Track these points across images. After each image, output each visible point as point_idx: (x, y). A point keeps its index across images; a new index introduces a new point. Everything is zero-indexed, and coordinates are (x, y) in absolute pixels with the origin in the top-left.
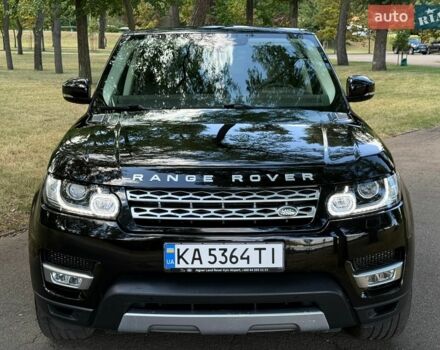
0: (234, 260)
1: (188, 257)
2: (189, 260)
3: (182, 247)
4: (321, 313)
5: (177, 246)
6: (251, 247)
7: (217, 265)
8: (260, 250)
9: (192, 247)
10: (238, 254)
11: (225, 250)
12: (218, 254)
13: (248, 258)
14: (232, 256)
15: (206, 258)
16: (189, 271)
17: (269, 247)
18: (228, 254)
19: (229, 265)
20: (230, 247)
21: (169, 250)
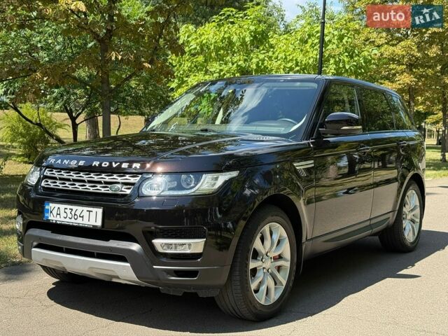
0: (76, 217)
1: (55, 212)
2: (55, 215)
3: (52, 205)
4: (128, 265)
5: (51, 205)
6: (86, 209)
7: (67, 220)
8: (90, 211)
9: (57, 206)
10: (78, 213)
11: (72, 210)
12: (68, 211)
13: (83, 217)
14: (75, 215)
15: (63, 215)
16: (54, 222)
17: (94, 210)
18: (73, 213)
19: (73, 220)
20: (74, 208)
21: (47, 207)
